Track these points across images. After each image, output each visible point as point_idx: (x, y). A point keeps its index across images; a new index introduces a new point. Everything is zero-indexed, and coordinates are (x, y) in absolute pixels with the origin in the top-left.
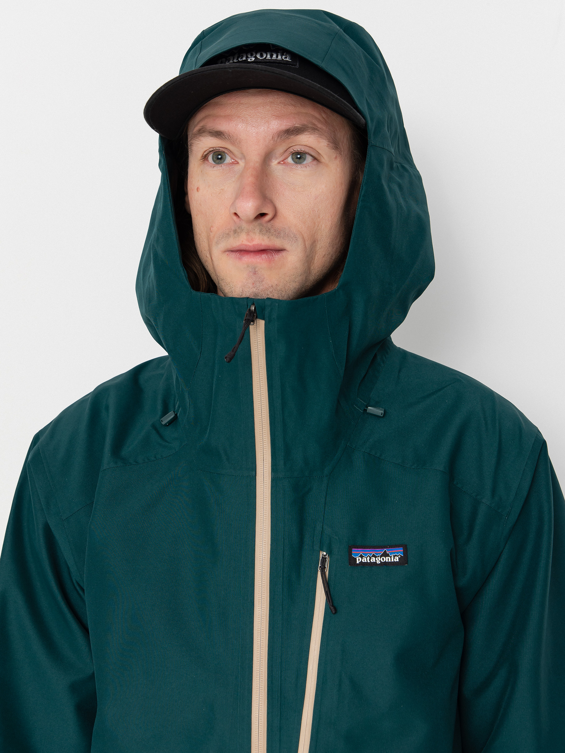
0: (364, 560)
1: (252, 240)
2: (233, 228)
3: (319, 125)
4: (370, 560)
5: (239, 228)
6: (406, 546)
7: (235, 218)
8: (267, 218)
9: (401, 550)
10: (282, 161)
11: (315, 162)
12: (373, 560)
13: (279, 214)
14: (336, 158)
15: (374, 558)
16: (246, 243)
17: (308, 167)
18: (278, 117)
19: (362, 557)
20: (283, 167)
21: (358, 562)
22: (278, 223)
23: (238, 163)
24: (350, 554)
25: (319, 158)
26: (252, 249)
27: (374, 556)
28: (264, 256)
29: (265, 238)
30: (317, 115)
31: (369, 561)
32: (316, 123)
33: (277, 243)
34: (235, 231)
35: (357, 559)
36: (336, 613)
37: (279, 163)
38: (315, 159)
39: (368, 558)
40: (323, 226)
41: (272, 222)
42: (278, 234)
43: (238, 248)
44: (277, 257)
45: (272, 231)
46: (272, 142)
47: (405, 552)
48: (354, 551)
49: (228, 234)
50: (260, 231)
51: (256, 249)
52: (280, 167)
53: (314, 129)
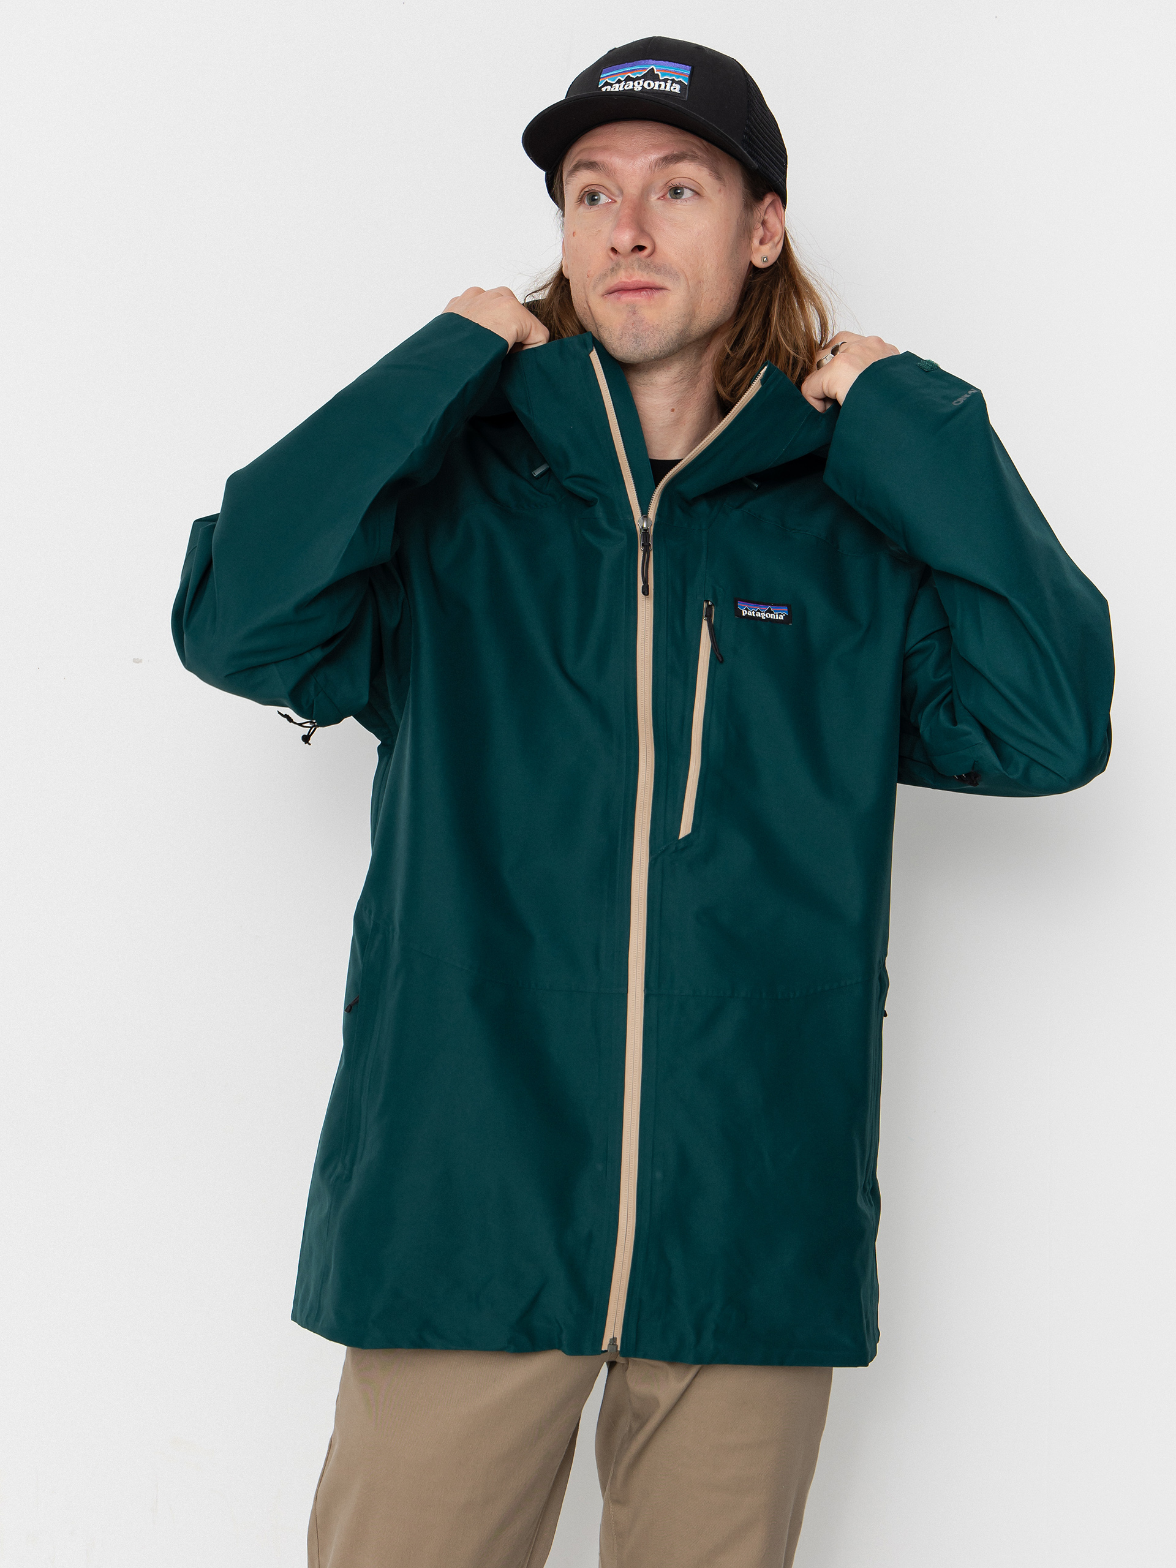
0: (750, 614)
1: (631, 276)
2: (610, 267)
3: (699, 153)
4: (755, 614)
5: (616, 265)
6: (790, 606)
7: (612, 254)
8: (646, 252)
9: (786, 609)
10: (662, 197)
11: (697, 197)
12: (758, 614)
13: (658, 250)
14: (720, 191)
15: (759, 613)
16: (624, 280)
17: (688, 201)
18: (656, 147)
19: (746, 609)
20: (663, 202)
21: (744, 615)
22: (657, 259)
23: (616, 202)
24: (736, 606)
25: (700, 192)
26: (632, 287)
27: (758, 611)
28: (644, 293)
29: (645, 274)
30: (698, 144)
31: (754, 616)
32: (696, 151)
33: (657, 280)
34: (613, 270)
35: (743, 611)
36: (721, 662)
37: (659, 199)
38: (697, 193)
39: (753, 612)
40: (708, 265)
41: (651, 257)
42: (658, 269)
43: (616, 288)
44: (657, 295)
45: (652, 266)
46: (649, 172)
47: (789, 611)
48: (740, 604)
49: (605, 275)
50: (639, 266)
51: (635, 287)
52: (660, 202)
53: (693, 158)
